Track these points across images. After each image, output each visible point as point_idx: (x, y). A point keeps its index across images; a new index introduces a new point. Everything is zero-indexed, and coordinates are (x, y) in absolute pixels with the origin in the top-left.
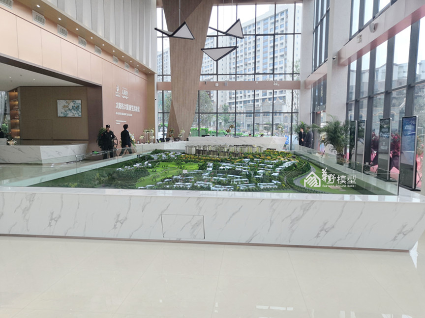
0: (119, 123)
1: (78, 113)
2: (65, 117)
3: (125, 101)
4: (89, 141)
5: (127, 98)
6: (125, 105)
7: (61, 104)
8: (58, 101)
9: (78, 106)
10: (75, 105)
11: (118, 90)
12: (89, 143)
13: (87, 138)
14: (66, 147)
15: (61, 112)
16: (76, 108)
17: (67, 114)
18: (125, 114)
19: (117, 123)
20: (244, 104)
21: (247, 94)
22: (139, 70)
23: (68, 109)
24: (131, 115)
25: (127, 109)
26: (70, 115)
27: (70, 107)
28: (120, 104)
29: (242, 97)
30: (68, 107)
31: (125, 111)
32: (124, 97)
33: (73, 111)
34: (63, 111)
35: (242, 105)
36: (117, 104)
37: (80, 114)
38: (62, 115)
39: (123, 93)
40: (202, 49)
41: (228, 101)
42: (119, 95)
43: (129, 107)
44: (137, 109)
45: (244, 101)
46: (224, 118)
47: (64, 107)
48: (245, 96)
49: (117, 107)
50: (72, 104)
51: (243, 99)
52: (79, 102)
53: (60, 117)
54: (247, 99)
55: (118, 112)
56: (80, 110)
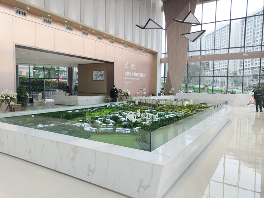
0: (128, 84)
1: (102, 78)
2: (96, 80)
3: (133, 71)
4: (107, 94)
5: (134, 69)
6: (133, 73)
7: (95, 73)
8: (93, 72)
9: (102, 74)
10: (101, 74)
11: (127, 64)
12: (107, 95)
13: (106, 93)
14: (91, 98)
15: (94, 78)
16: (101, 75)
17: (97, 79)
18: (133, 79)
19: (125, 84)
20: (251, 69)
21: (254, 63)
22: (145, 51)
23: (98, 76)
24: (138, 79)
25: (135, 75)
26: (98, 79)
27: (99, 75)
28: (128, 72)
29: (250, 65)
30: (97, 75)
31: (133, 77)
32: (132, 68)
33: (100, 77)
34: (96, 77)
35: (250, 70)
36: (126, 72)
37: (103, 79)
38: (95, 79)
39: (131, 66)
40: (182, 35)
41: (239, 68)
42: (128, 67)
43: (136, 74)
44: (143, 75)
45: (251, 68)
46: (234, 80)
47: (96, 75)
48: (252, 64)
49: (126, 74)
50: (99, 73)
51: (251, 66)
52: (103, 72)
53: (94, 80)
54: (254, 66)
55: (126, 77)
56: (103, 76)
